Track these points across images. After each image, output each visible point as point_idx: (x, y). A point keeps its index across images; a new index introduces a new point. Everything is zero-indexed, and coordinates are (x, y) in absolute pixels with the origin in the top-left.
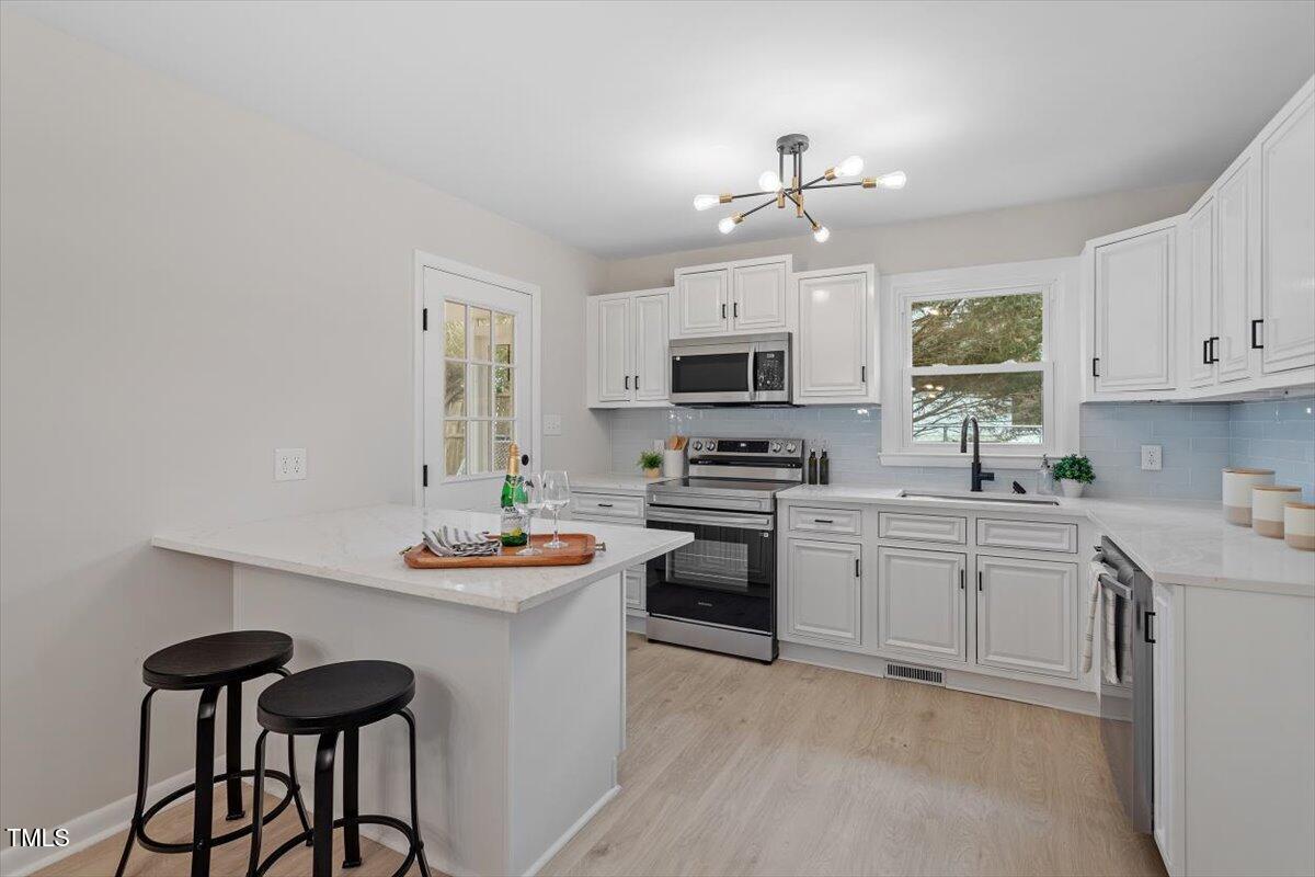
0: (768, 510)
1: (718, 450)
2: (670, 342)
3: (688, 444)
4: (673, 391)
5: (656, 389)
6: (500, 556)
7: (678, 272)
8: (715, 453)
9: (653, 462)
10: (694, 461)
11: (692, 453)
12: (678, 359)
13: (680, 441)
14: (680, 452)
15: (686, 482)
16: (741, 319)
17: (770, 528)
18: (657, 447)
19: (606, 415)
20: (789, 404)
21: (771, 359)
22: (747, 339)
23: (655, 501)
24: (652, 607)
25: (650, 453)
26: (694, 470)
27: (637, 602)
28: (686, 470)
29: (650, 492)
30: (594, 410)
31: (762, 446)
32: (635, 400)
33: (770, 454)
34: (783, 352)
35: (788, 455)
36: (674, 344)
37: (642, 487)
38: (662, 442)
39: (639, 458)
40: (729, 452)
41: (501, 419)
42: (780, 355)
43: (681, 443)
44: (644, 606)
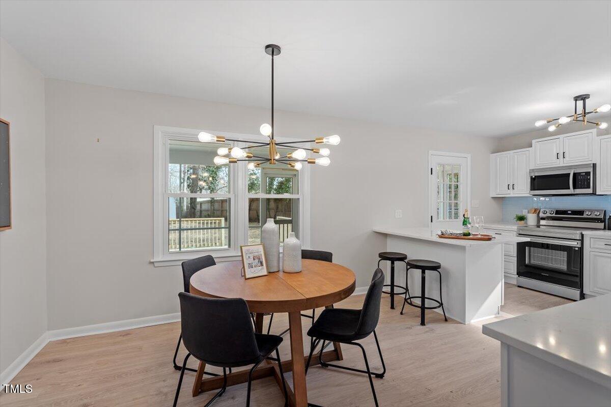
0: (578, 239)
1: (556, 214)
2: (530, 170)
3: (540, 211)
4: (531, 190)
5: (523, 188)
6: (463, 237)
7: (534, 141)
8: (554, 215)
9: (521, 218)
10: (543, 219)
11: (541, 215)
12: (534, 177)
13: (535, 210)
14: (536, 215)
15: (538, 226)
16: (567, 158)
17: (579, 246)
18: (524, 213)
19: (500, 200)
20: (594, 194)
21: (583, 175)
22: (570, 167)
23: (521, 233)
24: (519, 274)
25: (520, 214)
26: (543, 222)
27: (512, 271)
28: (538, 222)
29: (519, 229)
30: (494, 198)
31: (581, 212)
32: (512, 194)
33: (585, 216)
34: (590, 172)
35: (596, 217)
36: (532, 171)
37: (515, 228)
38: (527, 211)
39: (515, 216)
40: (561, 215)
41: (456, 201)
42: (588, 174)
43: (537, 211)
44: (516, 273)
